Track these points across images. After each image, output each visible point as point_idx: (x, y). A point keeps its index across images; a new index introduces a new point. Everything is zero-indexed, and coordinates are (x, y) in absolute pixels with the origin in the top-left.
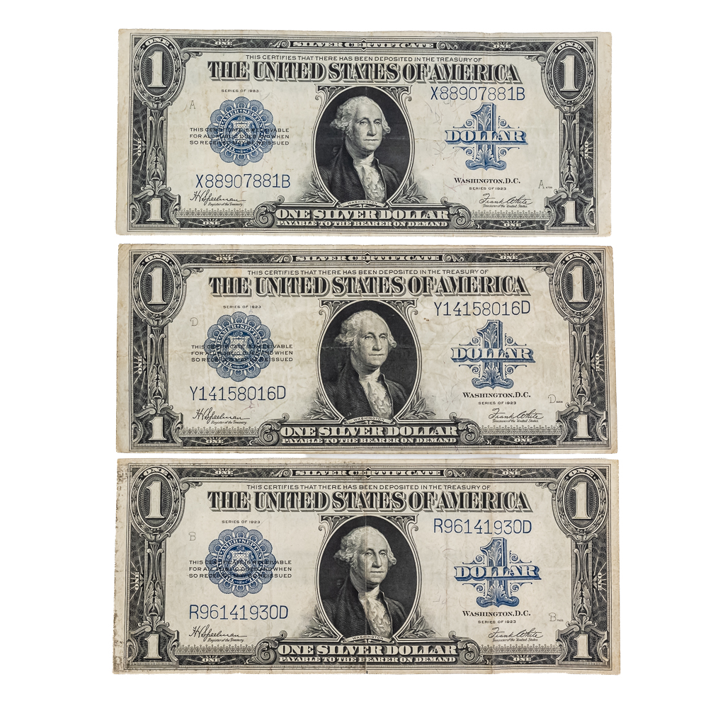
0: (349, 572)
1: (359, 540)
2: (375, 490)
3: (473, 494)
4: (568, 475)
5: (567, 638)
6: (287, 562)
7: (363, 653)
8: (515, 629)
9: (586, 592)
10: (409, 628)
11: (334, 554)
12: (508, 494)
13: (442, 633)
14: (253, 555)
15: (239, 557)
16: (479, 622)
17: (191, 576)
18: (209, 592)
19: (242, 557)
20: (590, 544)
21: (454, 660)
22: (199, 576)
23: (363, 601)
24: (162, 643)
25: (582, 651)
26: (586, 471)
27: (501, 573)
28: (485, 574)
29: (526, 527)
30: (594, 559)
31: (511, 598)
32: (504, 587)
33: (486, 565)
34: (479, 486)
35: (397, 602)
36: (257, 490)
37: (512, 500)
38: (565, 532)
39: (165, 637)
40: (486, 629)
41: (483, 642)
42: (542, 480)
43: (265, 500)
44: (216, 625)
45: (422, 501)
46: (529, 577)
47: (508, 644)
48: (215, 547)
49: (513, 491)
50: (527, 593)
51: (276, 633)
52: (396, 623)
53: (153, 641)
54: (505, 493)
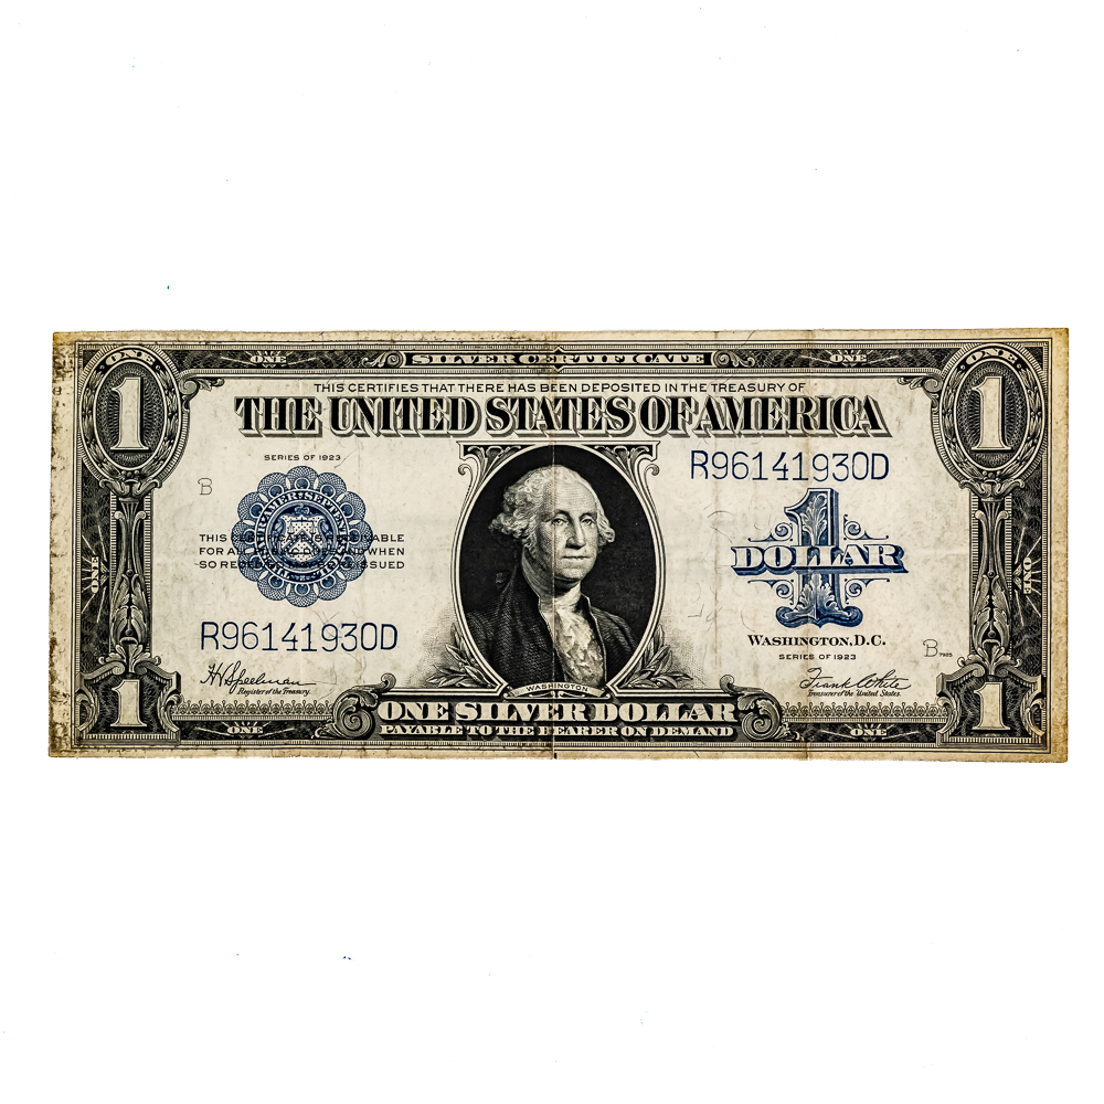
0: (520, 558)
1: (540, 493)
2: (572, 394)
3: (771, 401)
4: (964, 362)
5: (959, 688)
6: (395, 538)
7: (547, 719)
8: (853, 672)
9: (1000, 597)
10: (639, 668)
11: (490, 522)
12: (840, 401)
13: (707, 679)
14: (328, 522)
15: (298, 528)
16: (781, 657)
17: (203, 565)
18: (239, 597)
19: (306, 527)
20: (1008, 500)
21: (731, 732)
22: (219, 565)
23: (547, 616)
24: (146, 697)
25: (991, 715)
26: (1001, 353)
27: (826, 560)
28: (793, 562)
29: (877, 469)
30: (1015, 530)
31: (847, 609)
32: (833, 588)
33: (795, 542)
34: (782, 385)
35: (615, 618)
36: (335, 394)
37: (850, 413)
38: (958, 476)
39: (153, 684)
40: (794, 670)
41: (789, 698)
42: (910, 371)
43: (351, 413)
44: (254, 662)
45: (667, 415)
46: (882, 568)
47: (839, 701)
48: (251, 507)
49: (851, 395)
50: (878, 599)
51: (373, 678)
52: (615, 657)
53: (128, 692)
54: (836, 398)
